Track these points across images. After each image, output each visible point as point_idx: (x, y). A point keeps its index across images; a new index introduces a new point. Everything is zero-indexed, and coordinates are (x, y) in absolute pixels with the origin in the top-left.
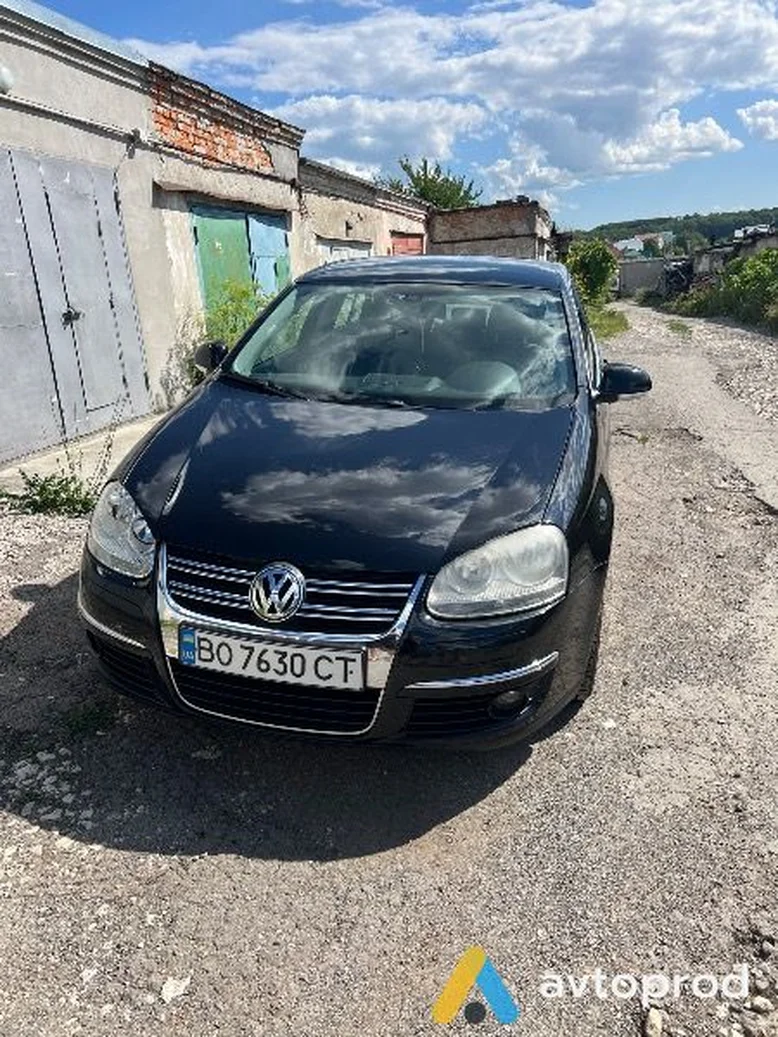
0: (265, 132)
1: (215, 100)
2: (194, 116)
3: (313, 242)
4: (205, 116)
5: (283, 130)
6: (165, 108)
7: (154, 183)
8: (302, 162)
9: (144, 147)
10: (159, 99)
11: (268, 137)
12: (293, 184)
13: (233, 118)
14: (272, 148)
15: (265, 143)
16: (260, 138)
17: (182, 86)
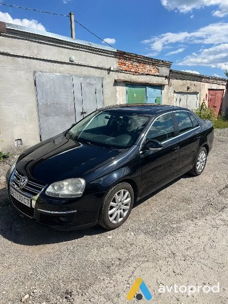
0: (157, 64)
1: (139, 57)
2: (132, 62)
3: (172, 93)
4: (135, 62)
5: (163, 63)
6: (122, 61)
7: (115, 80)
8: (171, 71)
9: (113, 71)
10: (120, 59)
11: (158, 65)
12: (166, 77)
13: (145, 61)
14: (159, 68)
15: (157, 67)
16: (155, 66)
17: (127, 55)
